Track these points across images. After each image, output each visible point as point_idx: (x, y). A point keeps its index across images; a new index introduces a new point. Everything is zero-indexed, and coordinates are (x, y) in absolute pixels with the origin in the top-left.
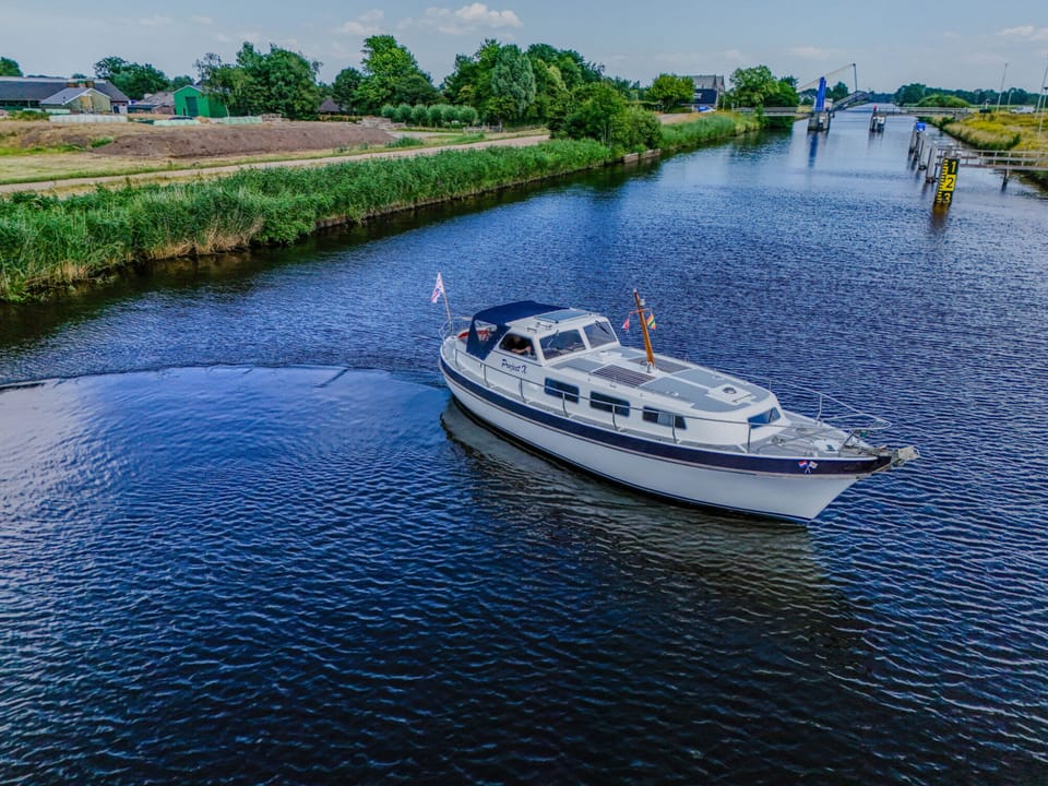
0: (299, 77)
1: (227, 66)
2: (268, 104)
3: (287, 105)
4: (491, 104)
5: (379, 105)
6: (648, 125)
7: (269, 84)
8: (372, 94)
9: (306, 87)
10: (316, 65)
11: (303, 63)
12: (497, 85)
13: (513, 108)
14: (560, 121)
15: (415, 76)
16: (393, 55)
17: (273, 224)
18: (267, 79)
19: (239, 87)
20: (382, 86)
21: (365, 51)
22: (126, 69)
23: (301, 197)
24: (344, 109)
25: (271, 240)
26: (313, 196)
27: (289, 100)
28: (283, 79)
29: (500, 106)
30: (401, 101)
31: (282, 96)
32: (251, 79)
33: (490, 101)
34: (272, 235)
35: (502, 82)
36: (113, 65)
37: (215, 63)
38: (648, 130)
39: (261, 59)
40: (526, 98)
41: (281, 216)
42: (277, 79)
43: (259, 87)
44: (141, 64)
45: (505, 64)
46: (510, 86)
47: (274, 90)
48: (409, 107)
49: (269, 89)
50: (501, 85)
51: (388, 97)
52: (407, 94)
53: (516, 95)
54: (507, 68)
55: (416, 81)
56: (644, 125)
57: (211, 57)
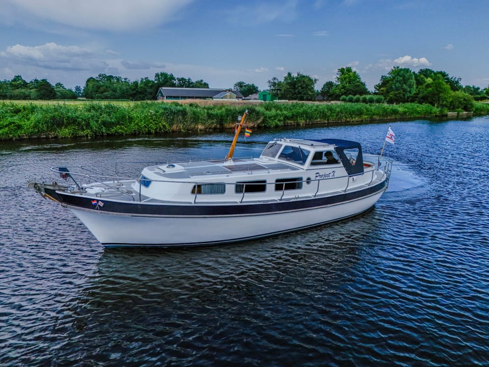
0: (307, 85)
1: (280, 82)
2: (293, 96)
3: (301, 97)
4: (391, 95)
5: (340, 96)
6: (465, 100)
7: (295, 88)
8: (337, 91)
9: (310, 90)
10: (316, 80)
11: (310, 80)
12: (395, 86)
13: (402, 96)
14: (416, 97)
15: (358, 84)
16: (349, 75)
17: (267, 120)
18: (295, 86)
19: (283, 90)
20: (343, 88)
21: (338, 74)
22: (245, 86)
23: (279, 112)
24: (325, 99)
25: (265, 126)
26: (283, 112)
27: (302, 95)
28: (301, 86)
29: (395, 95)
30: (350, 94)
31: (299, 93)
32: (288, 87)
33: (391, 93)
34: (266, 124)
35: (398, 84)
36: (240, 84)
37: (276, 81)
38: (465, 102)
39: (294, 78)
40: (410, 92)
41: (270, 118)
42: (298, 87)
43: (291, 90)
44: (251, 84)
45: (401, 77)
46: (402, 86)
47: (296, 91)
48: (352, 96)
49: (295, 90)
50: (397, 86)
51: (345, 93)
52: (353, 91)
53: (405, 90)
54: (401, 78)
55: (358, 86)
56: (462, 99)
57: (275, 79)
